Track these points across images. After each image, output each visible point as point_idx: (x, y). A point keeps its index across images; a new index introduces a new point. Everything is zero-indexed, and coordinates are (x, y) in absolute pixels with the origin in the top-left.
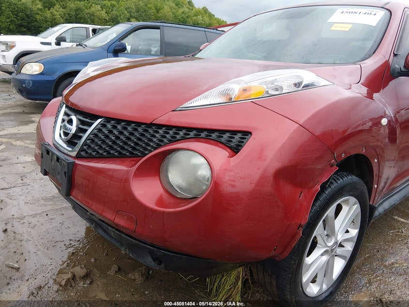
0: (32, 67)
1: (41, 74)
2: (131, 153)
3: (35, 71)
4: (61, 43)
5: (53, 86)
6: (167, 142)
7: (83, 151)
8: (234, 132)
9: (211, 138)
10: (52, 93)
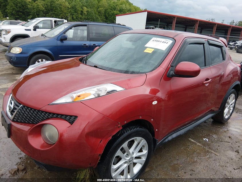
0: (16, 49)
1: (21, 53)
2: (32, 122)
3: (18, 52)
4: (37, 29)
5: (27, 60)
6: (45, 119)
7: (16, 116)
8: (71, 116)
9: (62, 118)
10: (27, 63)
